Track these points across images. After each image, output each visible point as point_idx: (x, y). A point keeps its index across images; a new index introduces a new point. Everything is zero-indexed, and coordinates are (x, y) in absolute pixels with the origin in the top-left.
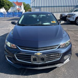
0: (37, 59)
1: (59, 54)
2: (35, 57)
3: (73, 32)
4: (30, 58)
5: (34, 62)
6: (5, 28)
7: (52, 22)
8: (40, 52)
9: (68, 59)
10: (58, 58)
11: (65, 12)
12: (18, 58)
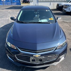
0: (35, 60)
1: (55, 55)
2: (34, 59)
3: (68, 23)
4: (30, 59)
5: (33, 62)
6: (5, 18)
7: (49, 19)
8: (39, 54)
9: (63, 57)
10: (55, 58)
11: (61, 1)
12: (18, 58)
